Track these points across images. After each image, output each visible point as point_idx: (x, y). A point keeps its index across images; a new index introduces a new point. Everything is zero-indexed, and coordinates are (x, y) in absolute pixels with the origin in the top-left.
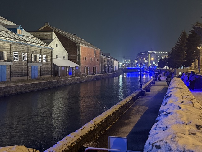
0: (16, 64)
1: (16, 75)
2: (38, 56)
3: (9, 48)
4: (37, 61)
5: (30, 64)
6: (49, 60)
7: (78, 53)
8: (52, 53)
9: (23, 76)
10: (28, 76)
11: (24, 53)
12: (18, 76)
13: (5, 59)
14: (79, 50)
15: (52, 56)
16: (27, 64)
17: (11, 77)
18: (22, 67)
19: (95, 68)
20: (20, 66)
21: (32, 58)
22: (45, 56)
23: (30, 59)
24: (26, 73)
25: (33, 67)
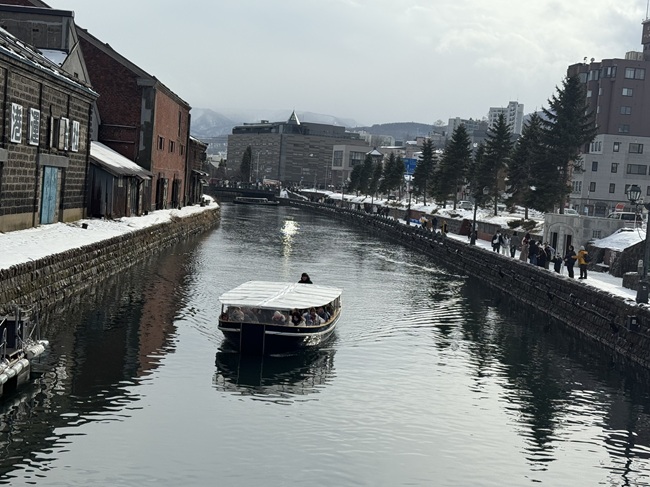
0: (14, 155)
1: (10, 204)
2: (62, 123)
3: (2, 83)
4: (61, 146)
5: (45, 158)
6: (83, 143)
7: (145, 116)
8: (90, 112)
9: (25, 210)
10: (35, 209)
11: (34, 110)
12: (15, 211)
14: (150, 106)
16: (37, 159)
18: (25, 172)
19: (176, 183)
20: (22, 164)
21: (50, 131)
22: (76, 124)
23: (44, 135)
24: (32, 198)
25: (48, 170)
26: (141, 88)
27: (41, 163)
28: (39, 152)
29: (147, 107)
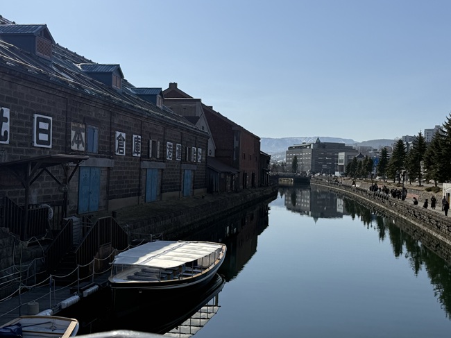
0: (169, 165)
2: (193, 150)
3: (163, 134)
4: (192, 160)
5: (184, 166)
6: (204, 158)
7: (236, 144)
8: (207, 144)
9: (175, 190)
10: (180, 190)
11: (178, 144)
12: (170, 191)
13: (158, 157)
15: (207, 150)
16: (180, 167)
17: (162, 192)
18: (175, 173)
19: (253, 175)
20: (173, 169)
21: (186, 154)
22: (200, 150)
23: (184, 156)
24: (178, 184)
25: (186, 171)
26: (234, 131)
27: (182, 168)
28: (181, 163)
29: (237, 140)
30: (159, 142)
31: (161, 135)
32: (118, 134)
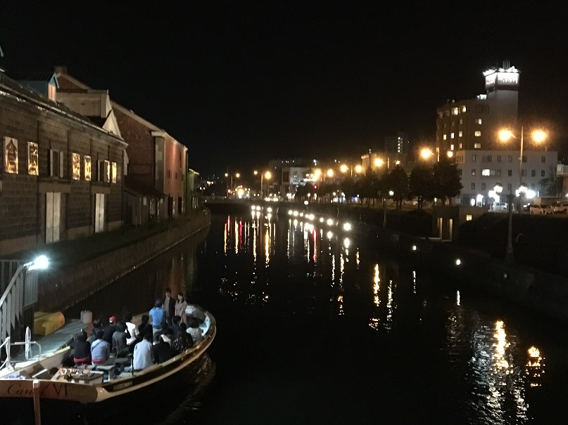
0: (75, 188)
2: (106, 165)
3: (66, 140)
5: (96, 189)
6: (119, 178)
7: (158, 157)
8: (123, 156)
9: (84, 225)
10: (91, 224)
11: (87, 157)
12: (78, 225)
13: (62, 175)
14: (161, 149)
15: (123, 164)
16: (91, 188)
17: (67, 228)
18: (83, 199)
19: (180, 199)
20: (81, 194)
21: (98, 170)
22: (114, 164)
24: (88, 216)
25: (98, 195)
26: (155, 137)
27: (93, 192)
28: (92, 185)
29: (159, 150)
30: (62, 154)
31: (64, 143)
32: (8, 140)
